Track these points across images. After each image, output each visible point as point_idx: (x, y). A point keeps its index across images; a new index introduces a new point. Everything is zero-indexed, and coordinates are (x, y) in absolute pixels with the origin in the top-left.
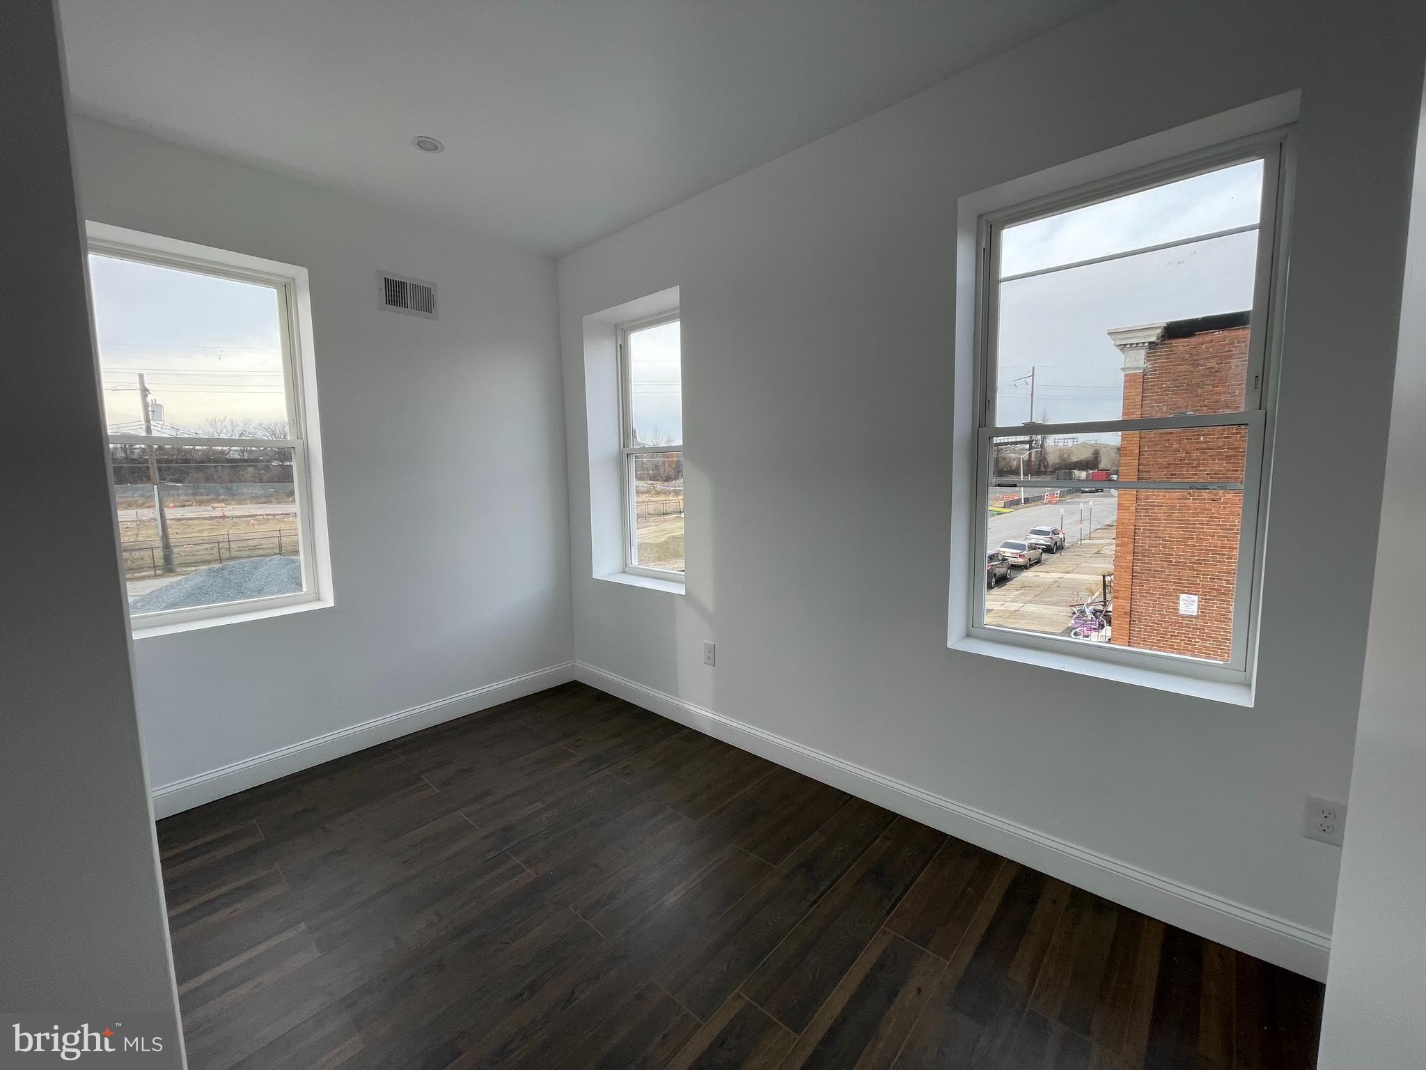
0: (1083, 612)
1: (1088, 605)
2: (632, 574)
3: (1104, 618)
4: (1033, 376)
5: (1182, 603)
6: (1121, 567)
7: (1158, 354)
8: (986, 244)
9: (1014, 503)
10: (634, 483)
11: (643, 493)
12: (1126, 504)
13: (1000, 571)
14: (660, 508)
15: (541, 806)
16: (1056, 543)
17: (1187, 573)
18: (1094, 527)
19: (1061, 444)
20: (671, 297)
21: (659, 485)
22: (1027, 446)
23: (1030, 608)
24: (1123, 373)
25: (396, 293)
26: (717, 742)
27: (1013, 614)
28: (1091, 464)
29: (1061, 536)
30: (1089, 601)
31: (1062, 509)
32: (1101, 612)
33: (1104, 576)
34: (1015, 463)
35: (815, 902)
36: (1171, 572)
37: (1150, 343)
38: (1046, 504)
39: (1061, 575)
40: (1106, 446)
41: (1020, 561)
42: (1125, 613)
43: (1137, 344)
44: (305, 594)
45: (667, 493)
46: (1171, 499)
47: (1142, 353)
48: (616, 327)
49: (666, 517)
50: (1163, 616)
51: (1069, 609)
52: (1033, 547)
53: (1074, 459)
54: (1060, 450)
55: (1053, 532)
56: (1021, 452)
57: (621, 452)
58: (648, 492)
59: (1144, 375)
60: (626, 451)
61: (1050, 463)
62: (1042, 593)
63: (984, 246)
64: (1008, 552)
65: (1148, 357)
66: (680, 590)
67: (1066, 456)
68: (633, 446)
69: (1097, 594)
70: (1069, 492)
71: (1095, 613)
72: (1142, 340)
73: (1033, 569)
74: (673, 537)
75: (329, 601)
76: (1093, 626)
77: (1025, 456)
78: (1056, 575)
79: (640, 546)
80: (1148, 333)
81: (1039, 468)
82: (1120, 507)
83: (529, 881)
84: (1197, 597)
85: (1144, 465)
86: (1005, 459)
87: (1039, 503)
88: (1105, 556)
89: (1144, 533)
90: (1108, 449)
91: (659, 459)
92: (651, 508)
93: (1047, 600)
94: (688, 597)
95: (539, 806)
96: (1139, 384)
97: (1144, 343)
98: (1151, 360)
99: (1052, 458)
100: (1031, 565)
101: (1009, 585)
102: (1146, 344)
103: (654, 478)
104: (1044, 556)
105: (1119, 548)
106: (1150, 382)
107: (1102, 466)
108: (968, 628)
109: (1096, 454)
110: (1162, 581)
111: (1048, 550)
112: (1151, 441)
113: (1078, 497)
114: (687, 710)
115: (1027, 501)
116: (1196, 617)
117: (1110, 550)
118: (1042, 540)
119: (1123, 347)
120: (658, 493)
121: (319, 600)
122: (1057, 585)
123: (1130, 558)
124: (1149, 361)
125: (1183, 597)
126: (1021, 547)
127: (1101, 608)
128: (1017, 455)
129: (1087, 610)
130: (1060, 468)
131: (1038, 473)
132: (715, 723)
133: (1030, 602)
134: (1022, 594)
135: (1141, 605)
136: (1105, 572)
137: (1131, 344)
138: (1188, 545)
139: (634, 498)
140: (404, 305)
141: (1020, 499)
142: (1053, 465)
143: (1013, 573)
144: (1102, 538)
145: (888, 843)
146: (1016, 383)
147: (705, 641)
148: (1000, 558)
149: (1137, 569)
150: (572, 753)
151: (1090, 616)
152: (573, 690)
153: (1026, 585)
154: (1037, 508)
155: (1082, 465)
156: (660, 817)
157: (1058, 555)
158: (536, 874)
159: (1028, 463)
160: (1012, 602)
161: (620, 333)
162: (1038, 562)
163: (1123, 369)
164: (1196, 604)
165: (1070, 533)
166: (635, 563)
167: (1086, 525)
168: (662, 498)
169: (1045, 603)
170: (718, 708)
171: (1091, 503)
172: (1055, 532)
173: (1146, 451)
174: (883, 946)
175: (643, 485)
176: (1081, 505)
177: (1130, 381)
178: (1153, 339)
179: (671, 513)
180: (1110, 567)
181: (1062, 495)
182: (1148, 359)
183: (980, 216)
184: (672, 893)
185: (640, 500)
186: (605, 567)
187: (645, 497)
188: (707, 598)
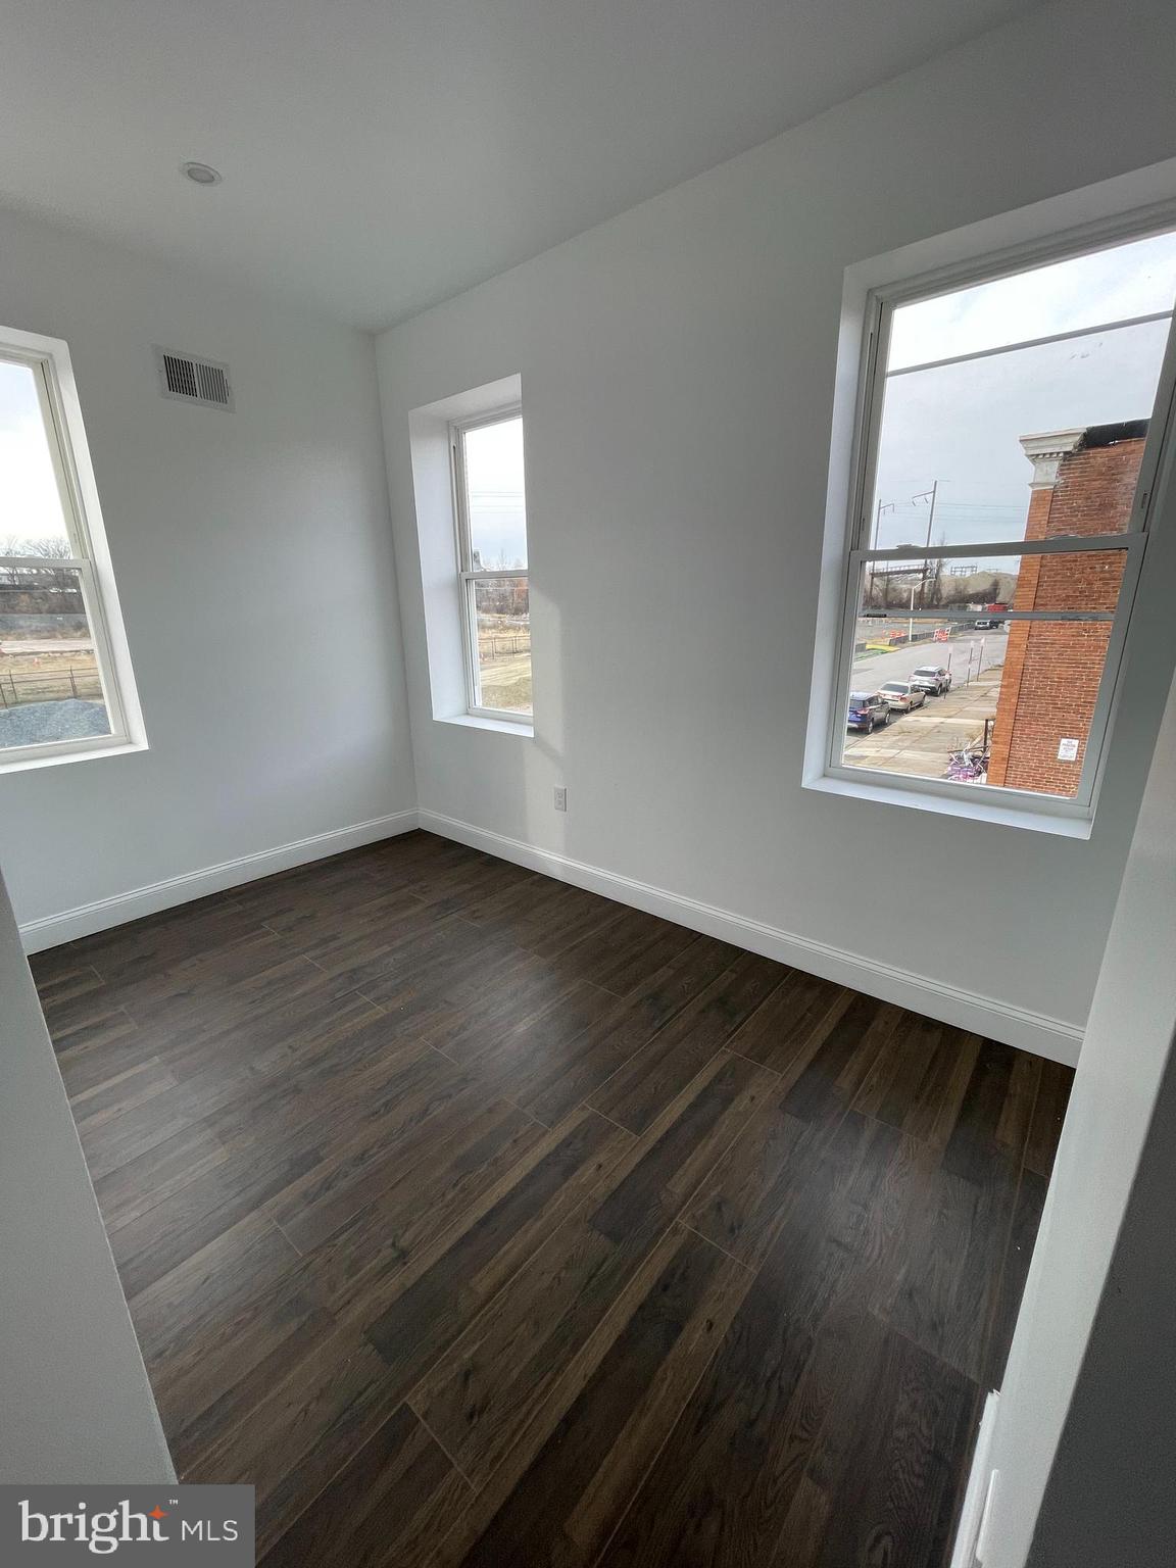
0: (960, 758)
1: (967, 751)
2: (477, 716)
3: (980, 764)
4: (934, 492)
5: (1061, 747)
6: (1004, 710)
7: (1073, 466)
8: (875, 328)
9: (900, 641)
10: (475, 616)
11: (490, 628)
12: (1017, 640)
13: (879, 715)
14: (508, 645)
15: (389, 949)
16: (941, 685)
17: (1071, 716)
18: (983, 668)
19: (958, 574)
20: (510, 387)
21: (507, 619)
22: (921, 575)
23: (907, 754)
24: (1030, 490)
25: (180, 376)
26: (568, 887)
27: (887, 761)
28: (988, 597)
29: (947, 677)
30: (969, 747)
31: (950, 647)
32: (979, 758)
33: (987, 721)
34: (905, 595)
35: (660, 1028)
36: (1055, 715)
37: (1066, 453)
38: (935, 642)
39: (943, 720)
40: (1006, 576)
41: (901, 704)
42: (1003, 759)
43: (1051, 454)
44: (115, 737)
45: (516, 628)
46: (1063, 635)
47: (1054, 466)
48: (448, 425)
49: (516, 656)
50: (1041, 762)
51: (947, 756)
52: (915, 689)
53: (971, 591)
54: (956, 581)
55: (939, 672)
56: (913, 582)
57: (459, 577)
58: (494, 627)
59: (1054, 492)
60: (465, 575)
61: (944, 595)
62: (920, 739)
63: (871, 331)
64: (889, 695)
65: (1061, 470)
66: (529, 732)
67: (962, 587)
68: (473, 569)
69: (978, 740)
70: (961, 629)
71: (973, 759)
72: (1057, 450)
73: (913, 713)
74: (524, 679)
75: (143, 745)
76: (969, 773)
77: (917, 587)
78: (937, 720)
79: (485, 690)
80: (1065, 440)
81: (931, 602)
82: (1010, 643)
83: (378, 1017)
84: (1077, 741)
85: (1041, 597)
86: (894, 590)
87: (927, 640)
88: (991, 699)
89: (1032, 673)
90: (1009, 579)
91: (506, 587)
92: (499, 646)
93: (924, 746)
94: (537, 741)
95: (386, 948)
96: (1046, 502)
97: (1058, 453)
98: (1063, 474)
99: (947, 590)
100: (912, 709)
101: (887, 730)
102: (1061, 455)
103: (500, 611)
104: (927, 699)
105: (1003, 690)
106: (1060, 500)
107: (1000, 599)
108: (825, 769)
109: (996, 585)
110: (1044, 725)
111: (932, 692)
112: (1053, 570)
113: (970, 634)
114: (535, 855)
115: (915, 638)
116: (1074, 763)
117: (995, 693)
118: (927, 682)
119: (1034, 458)
120: (507, 628)
121: (131, 743)
122: (938, 730)
123: (1014, 700)
124: (1061, 475)
125: (1064, 741)
126: (904, 689)
127: (980, 754)
128: (909, 586)
129: (965, 756)
130: (954, 602)
131: (930, 606)
132: (565, 867)
133: (907, 748)
134: (899, 740)
135: (1020, 751)
136: (989, 716)
137: (1044, 454)
138: (1076, 687)
139: (476, 634)
140: (191, 391)
141: (908, 636)
142: (947, 598)
143: (892, 718)
144: (990, 680)
145: (734, 976)
146: (916, 500)
147: (556, 785)
148: (880, 701)
149: (1021, 712)
150: (418, 899)
151: (968, 762)
152: (417, 839)
153: (905, 730)
154: (924, 646)
155: (979, 598)
156: (511, 955)
157: (942, 698)
158: (387, 1010)
159: (920, 595)
160: (887, 748)
161: (454, 430)
162: (920, 705)
163: (1031, 485)
164: (1075, 749)
165: (957, 674)
166: (479, 703)
167: (975, 664)
168: (511, 634)
169: (923, 750)
170: (568, 853)
171: (983, 641)
172: (941, 673)
173: (1045, 582)
174: (723, 1062)
175: (489, 619)
176: (972, 644)
177: (1038, 499)
178: (1069, 448)
179: (521, 652)
180: (992, 710)
181: (954, 631)
182: (1061, 473)
183: (870, 292)
184: (521, 1024)
185: (486, 636)
186: (446, 707)
187: (490, 633)
188: (557, 740)
